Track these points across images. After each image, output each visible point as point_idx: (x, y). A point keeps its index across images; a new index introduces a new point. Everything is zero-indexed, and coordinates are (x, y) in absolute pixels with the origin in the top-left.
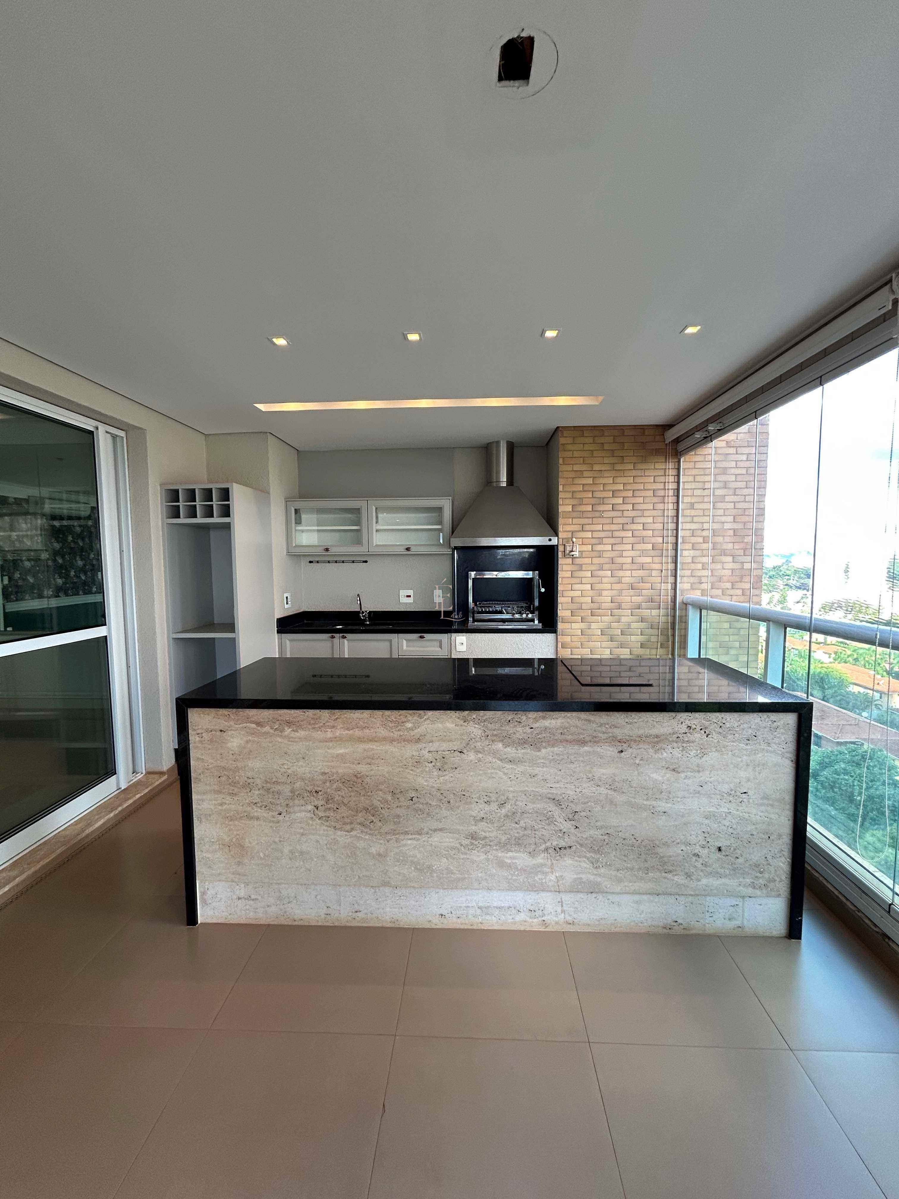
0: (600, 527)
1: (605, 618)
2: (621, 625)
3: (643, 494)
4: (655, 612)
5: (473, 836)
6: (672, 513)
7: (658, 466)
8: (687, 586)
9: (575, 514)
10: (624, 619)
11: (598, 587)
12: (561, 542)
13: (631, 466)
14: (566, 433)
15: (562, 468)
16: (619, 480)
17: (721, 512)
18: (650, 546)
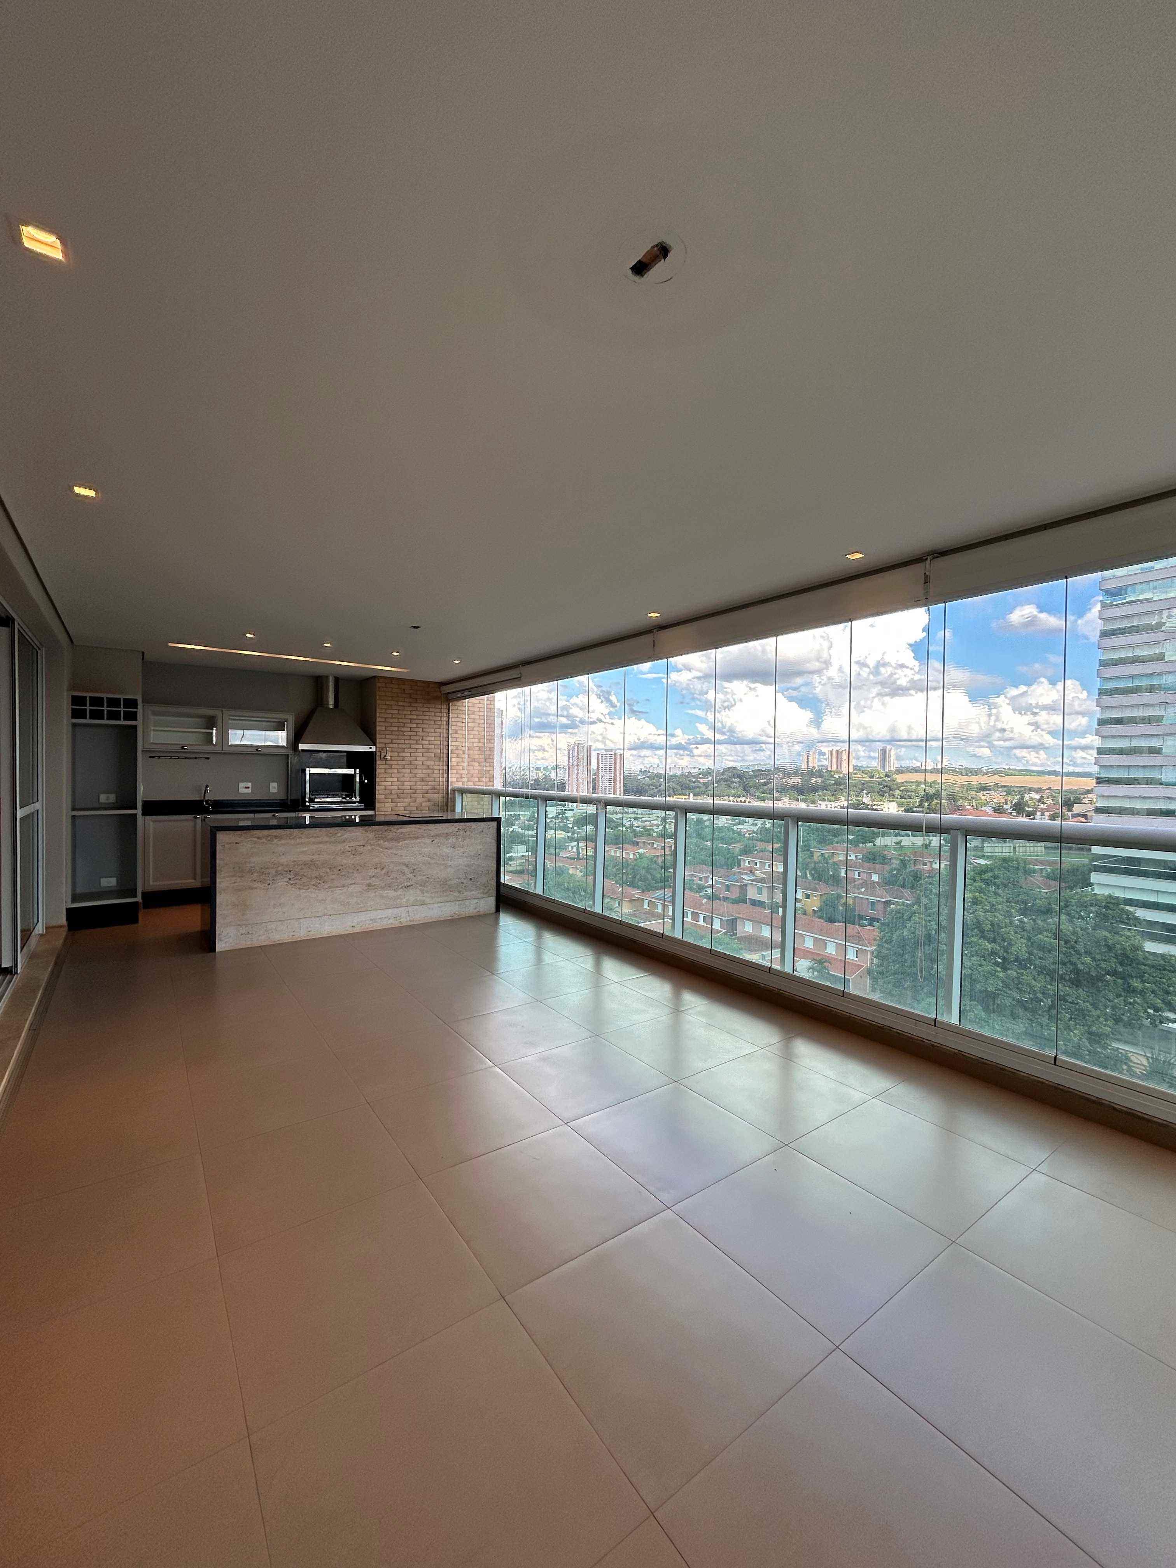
0: (402, 741)
1: (406, 800)
2: (416, 804)
3: (428, 722)
4: (436, 796)
5: (369, 885)
6: (445, 735)
7: (437, 706)
8: (454, 780)
9: (387, 732)
10: (418, 800)
11: (402, 779)
12: (378, 750)
13: (421, 705)
14: (381, 680)
15: (378, 702)
16: (414, 713)
17: (472, 736)
18: (433, 755)
